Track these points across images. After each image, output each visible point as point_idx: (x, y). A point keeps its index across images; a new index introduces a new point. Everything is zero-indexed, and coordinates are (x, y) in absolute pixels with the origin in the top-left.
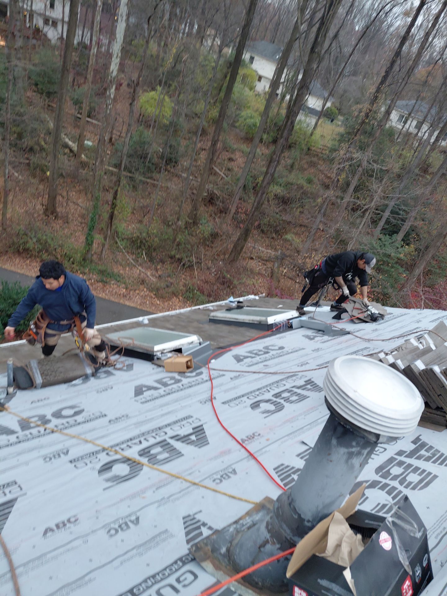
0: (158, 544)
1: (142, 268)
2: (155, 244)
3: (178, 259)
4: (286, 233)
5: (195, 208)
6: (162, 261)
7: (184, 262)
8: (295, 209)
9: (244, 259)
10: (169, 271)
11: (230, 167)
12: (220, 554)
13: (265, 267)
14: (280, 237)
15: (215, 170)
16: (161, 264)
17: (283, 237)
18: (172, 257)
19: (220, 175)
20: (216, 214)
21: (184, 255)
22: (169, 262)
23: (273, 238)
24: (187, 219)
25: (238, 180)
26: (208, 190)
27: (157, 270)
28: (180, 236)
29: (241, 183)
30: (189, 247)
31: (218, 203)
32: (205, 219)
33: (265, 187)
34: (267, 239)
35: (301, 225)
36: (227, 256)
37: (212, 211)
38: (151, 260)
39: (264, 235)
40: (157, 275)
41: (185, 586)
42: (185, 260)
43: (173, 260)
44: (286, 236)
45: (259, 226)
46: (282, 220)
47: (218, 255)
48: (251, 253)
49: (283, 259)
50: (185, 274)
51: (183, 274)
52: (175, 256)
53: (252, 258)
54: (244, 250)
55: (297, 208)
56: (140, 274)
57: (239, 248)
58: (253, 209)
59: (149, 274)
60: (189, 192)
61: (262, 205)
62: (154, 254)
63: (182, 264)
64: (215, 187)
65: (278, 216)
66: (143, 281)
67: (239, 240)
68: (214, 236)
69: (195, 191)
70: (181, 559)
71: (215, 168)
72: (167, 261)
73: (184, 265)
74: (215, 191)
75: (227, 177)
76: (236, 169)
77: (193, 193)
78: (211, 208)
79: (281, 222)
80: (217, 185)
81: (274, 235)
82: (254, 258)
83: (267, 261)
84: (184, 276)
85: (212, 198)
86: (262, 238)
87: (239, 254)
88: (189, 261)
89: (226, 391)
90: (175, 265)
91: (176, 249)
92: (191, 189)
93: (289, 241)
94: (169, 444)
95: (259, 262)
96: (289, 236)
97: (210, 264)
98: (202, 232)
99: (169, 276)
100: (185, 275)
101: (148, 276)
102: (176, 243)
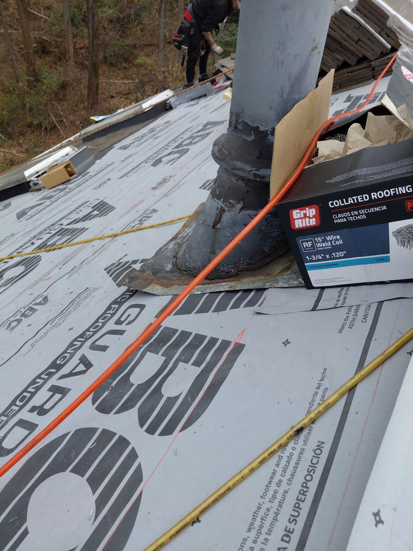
0: (78, 305)
1: (5, 148)
2: (6, 118)
3: (38, 125)
4: (136, 59)
5: (31, 64)
6: (23, 134)
7: (44, 126)
8: (134, 29)
9: (105, 100)
10: (33, 140)
11: (48, 5)
12: (167, 272)
13: (129, 101)
14: (131, 64)
15: (33, 14)
16: (22, 137)
17: (135, 63)
18: (30, 126)
19: (41, 17)
20: (55, 64)
21: (41, 119)
22: (29, 132)
23: (125, 68)
24: (26, 77)
25: (62, 16)
26: (35, 38)
27: (20, 145)
28: (28, 100)
29: (66, 18)
30: (42, 107)
31: (52, 50)
32: (46, 72)
33: (92, 7)
34: (119, 72)
35: (147, 45)
36: (86, 104)
37: (50, 61)
38: (10, 136)
39: (114, 69)
40: (24, 150)
41: (130, 323)
42: (45, 123)
43: (33, 129)
44: (137, 61)
45: (105, 58)
46: (127, 46)
47: (76, 106)
48: (109, 93)
49: (143, 86)
50: (52, 137)
51: (49, 139)
52: (33, 124)
53: (112, 97)
54: (100, 91)
55: (136, 27)
56: (5, 156)
57: (94, 88)
58: (91, 38)
59: (14, 152)
60: (16, 48)
61: (97, 30)
62: (10, 129)
63: (43, 128)
64: (42, 32)
65: (120, 43)
66: (11, 161)
67: (90, 79)
68: (63, 86)
69: (22, 46)
70: (115, 302)
71: (32, 11)
72: (26, 132)
73: (46, 129)
74: (43, 37)
75: (49, 17)
76: (55, 5)
77: (21, 48)
78: (48, 59)
79: (126, 48)
80: (42, 29)
81: (125, 65)
82: (114, 95)
83: (128, 94)
84: (51, 141)
85: (44, 47)
86: (114, 71)
87: (97, 94)
88: (49, 122)
89: (119, 171)
90: (37, 133)
91: (30, 116)
92: (16, 45)
93: (141, 65)
94: (67, 229)
95: (121, 98)
96: (139, 61)
97: (72, 117)
98: (49, 86)
99: (36, 146)
100: (52, 139)
101: (14, 155)
102: (27, 110)
